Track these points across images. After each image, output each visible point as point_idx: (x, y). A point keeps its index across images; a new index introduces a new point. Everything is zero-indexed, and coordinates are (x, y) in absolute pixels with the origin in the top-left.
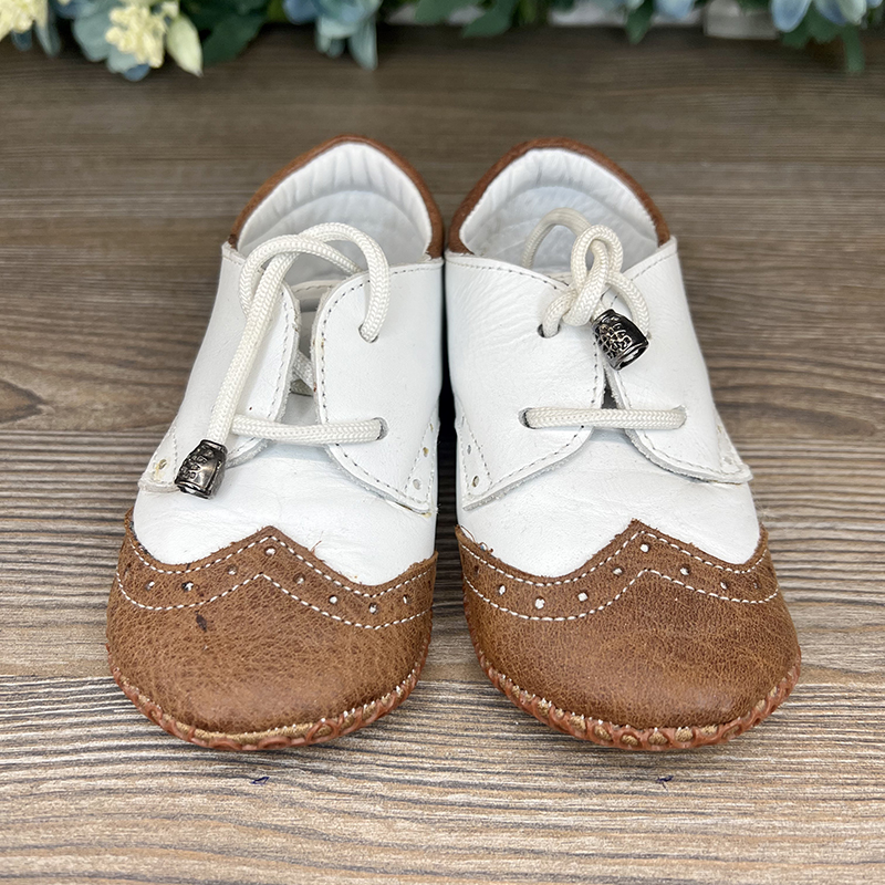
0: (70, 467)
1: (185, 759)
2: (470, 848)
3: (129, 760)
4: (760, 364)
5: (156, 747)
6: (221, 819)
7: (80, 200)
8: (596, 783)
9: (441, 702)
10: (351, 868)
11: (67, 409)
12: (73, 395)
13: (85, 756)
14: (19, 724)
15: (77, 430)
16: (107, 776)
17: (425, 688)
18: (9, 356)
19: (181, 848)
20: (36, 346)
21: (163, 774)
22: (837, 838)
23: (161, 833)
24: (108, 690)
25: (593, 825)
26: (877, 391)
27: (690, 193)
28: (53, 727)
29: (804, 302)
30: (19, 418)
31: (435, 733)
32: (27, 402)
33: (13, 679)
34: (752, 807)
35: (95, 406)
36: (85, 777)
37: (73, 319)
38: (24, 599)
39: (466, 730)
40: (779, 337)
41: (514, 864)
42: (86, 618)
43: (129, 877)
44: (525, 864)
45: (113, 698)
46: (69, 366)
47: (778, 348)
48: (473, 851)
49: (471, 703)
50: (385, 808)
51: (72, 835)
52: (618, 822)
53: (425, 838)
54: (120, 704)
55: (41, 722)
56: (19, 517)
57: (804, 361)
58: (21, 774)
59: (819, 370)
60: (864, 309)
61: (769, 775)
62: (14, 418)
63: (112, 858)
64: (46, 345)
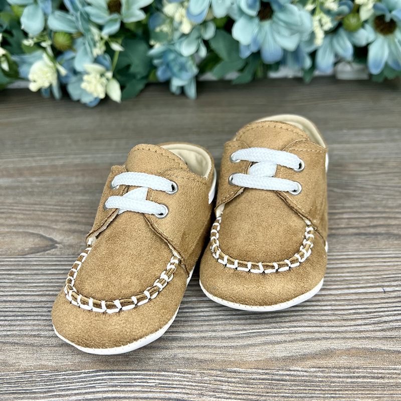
4: (384, 215)
7: (72, 156)
9: (253, 379)
11: (69, 246)
14: (51, 394)
17: (244, 373)
18: (41, 223)
20: (54, 219)
24: (93, 377)
30: (47, 250)
31: (252, 395)
32: (51, 243)
33: (47, 372)
35: (82, 244)
37: (70, 206)
39: (267, 393)
40: (390, 203)
45: (95, 380)
49: (268, 380)
54: (98, 383)
55: (61, 393)
56: (49, 295)
64: (58, 218)
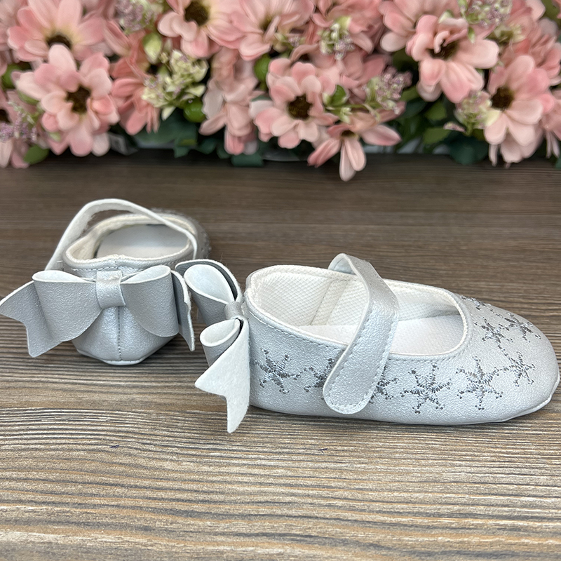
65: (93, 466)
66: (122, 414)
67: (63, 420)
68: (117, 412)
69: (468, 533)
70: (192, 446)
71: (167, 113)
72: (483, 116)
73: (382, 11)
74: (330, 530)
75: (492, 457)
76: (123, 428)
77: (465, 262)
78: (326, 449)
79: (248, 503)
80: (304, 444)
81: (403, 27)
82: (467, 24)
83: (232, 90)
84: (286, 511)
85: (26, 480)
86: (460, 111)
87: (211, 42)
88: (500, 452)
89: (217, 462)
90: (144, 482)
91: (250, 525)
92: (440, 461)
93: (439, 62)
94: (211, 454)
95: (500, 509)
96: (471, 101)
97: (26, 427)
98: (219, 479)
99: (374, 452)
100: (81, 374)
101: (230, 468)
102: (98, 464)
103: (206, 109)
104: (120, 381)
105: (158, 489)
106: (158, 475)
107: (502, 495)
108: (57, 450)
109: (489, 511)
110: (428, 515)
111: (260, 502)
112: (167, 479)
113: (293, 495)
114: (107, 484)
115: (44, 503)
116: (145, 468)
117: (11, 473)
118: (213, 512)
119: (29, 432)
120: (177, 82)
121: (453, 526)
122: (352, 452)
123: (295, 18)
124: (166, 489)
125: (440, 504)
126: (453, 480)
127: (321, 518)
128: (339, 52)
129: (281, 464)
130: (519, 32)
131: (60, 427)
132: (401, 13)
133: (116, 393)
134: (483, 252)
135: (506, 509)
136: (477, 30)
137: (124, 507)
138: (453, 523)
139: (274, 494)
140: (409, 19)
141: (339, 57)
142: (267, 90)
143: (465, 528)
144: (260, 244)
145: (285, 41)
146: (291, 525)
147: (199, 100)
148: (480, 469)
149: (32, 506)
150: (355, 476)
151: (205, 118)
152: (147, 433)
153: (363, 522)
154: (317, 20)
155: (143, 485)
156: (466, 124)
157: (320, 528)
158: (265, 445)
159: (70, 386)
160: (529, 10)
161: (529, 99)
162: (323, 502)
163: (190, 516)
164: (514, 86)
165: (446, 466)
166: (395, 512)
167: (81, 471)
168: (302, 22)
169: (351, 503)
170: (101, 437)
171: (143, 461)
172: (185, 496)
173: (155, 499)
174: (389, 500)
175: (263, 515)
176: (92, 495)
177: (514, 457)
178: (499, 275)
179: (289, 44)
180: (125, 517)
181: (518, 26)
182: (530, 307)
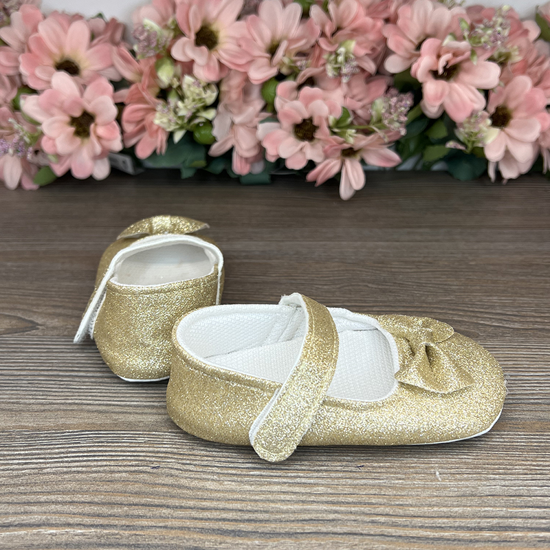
0: (54, 350)
1: (118, 460)
2: (261, 491)
3: (89, 461)
5: (102, 456)
6: (136, 482)
8: (325, 468)
10: (201, 499)
12: (56, 322)
13: (66, 459)
15: (58, 336)
16: (77, 467)
19: (115, 492)
21: (106, 466)
22: (445, 487)
23: (105, 487)
25: (323, 483)
26: (482, 320)
27: (387, 241)
28: (49, 449)
29: (446, 285)
34: (404, 476)
36: (66, 467)
38: (32, 401)
41: (282, 497)
42: (65, 408)
43: (88, 503)
44: (288, 497)
46: (53, 311)
47: (430, 303)
48: (262, 492)
50: (219, 477)
51: (61, 487)
52: (336, 482)
53: (239, 488)
57: (443, 309)
58: (33, 466)
59: (451, 312)
60: (478, 288)
61: (413, 465)
62: (24, 331)
63: (80, 496)
65: (136, 488)
66: (159, 435)
67: (102, 442)
68: (154, 433)
69: (510, 546)
70: (232, 465)
71: (178, 137)
72: (484, 134)
73: (386, 35)
74: (376, 546)
75: (524, 469)
76: (162, 449)
77: (475, 278)
78: (363, 466)
79: (293, 521)
80: (341, 461)
81: (406, 50)
82: (470, 47)
83: (240, 112)
84: (331, 529)
85: (72, 503)
86: (461, 130)
87: (222, 66)
88: (531, 465)
89: (258, 481)
90: (189, 502)
91: (298, 543)
92: (475, 476)
93: (442, 83)
94: (251, 473)
95: (538, 521)
96: (472, 120)
97: (66, 450)
98: (261, 498)
99: (409, 467)
100: (114, 395)
101: (271, 486)
102: (141, 485)
103: (215, 132)
104: (153, 402)
105: (203, 509)
106: (202, 495)
107: (538, 507)
108: (99, 472)
109: (527, 523)
110: (470, 529)
111: (305, 520)
112: (210, 499)
113: (336, 512)
114: (152, 506)
115: (92, 526)
116: (188, 488)
117: (56, 496)
118: (260, 531)
119: (69, 455)
120: (189, 107)
121: (495, 539)
122: (388, 468)
123: (303, 42)
124: (211, 509)
125: (479, 517)
126: (488, 493)
127: (366, 535)
128: (346, 75)
129: (320, 481)
130: (517, 53)
131: (100, 449)
132: (404, 36)
133: (150, 414)
134: (492, 267)
135: (544, 521)
136: (479, 52)
137: (172, 528)
138: (493, 537)
139: (317, 511)
140: (411, 41)
141: (345, 80)
142: (274, 112)
143: (506, 541)
144: (274, 262)
145: (292, 65)
146: (337, 543)
147: (209, 123)
148: (514, 482)
149: (80, 529)
150: (395, 492)
151: (214, 140)
152: (186, 453)
153: (407, 537)
154: (323, 44)
155: (188, 505)
156: (466, 142)
157: (366, 544)
158: (303, 463)
159: (104, 408)
160: (526, 32)
161: (527, 118)
162: (367, 519)
163: (238, 536)
164: (512, 105)
165: (481, 480)
166: (437, 527)
167: (125, 492)
168: (308, 46)
169: (394, 519)
170: (141, 458)
171: (185, 481)
172: (230, 515)
173: (202, 519)
174: (430, 515)
175: (309, 533)
176: (139, 517)
177: (545, 470)
178: (509, 289)
179: (296, 67)
180: (174, 538)
181: (516, 47)
182: (543, 320)
